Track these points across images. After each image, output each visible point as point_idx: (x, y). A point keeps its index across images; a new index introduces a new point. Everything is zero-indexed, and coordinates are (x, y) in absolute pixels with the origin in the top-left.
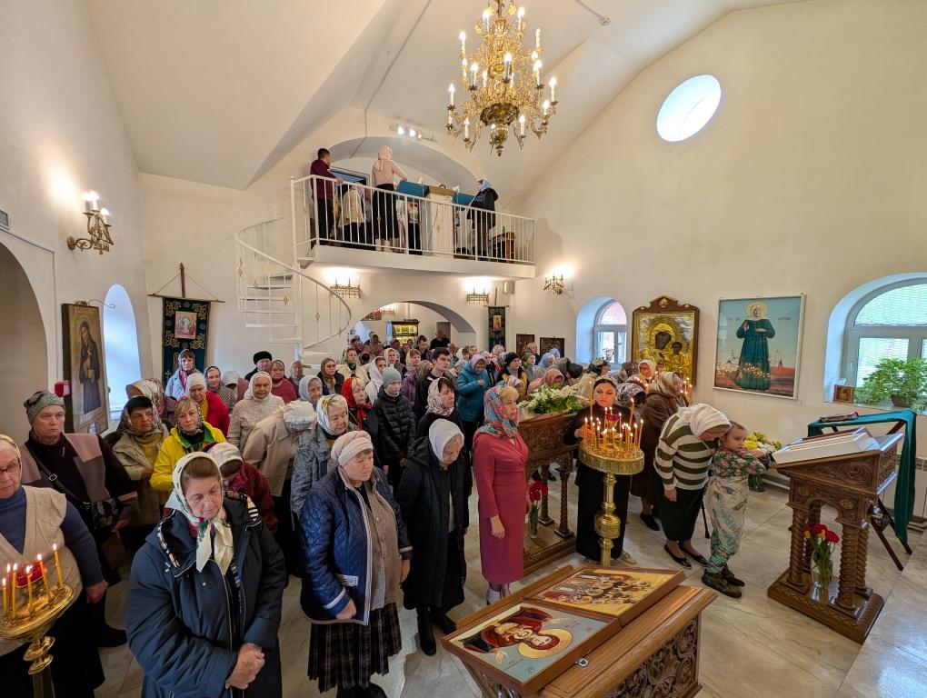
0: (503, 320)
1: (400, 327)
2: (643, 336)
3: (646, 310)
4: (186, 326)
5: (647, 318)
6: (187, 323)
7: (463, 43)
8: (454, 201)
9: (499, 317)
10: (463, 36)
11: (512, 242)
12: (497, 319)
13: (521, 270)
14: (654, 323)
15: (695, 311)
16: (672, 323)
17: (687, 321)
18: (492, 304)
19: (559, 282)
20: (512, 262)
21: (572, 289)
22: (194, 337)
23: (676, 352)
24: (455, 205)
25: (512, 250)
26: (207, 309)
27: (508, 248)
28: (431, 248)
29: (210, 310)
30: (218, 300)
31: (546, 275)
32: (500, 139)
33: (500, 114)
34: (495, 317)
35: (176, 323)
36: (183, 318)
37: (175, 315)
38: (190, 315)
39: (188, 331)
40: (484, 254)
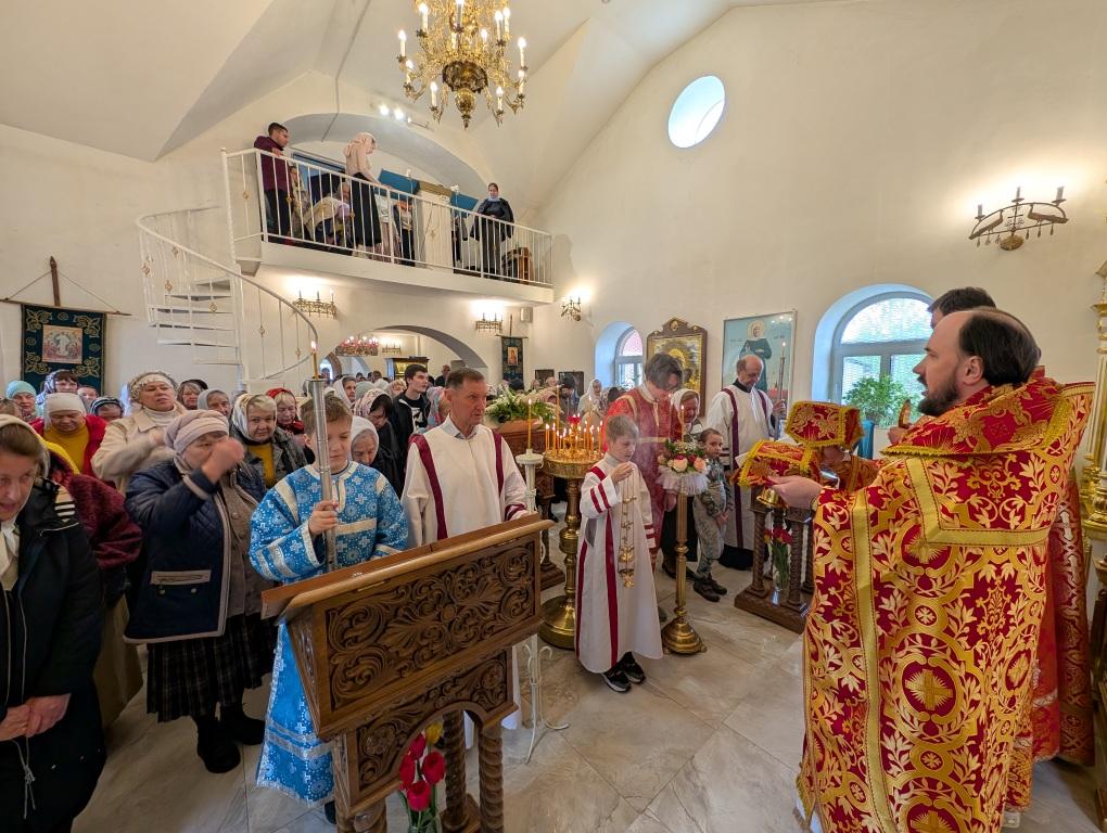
0: (520, 353)
3: (659, 335)
4: (62, 346)
5: (660, 343)
6: (64, 341)
8: (452, 202)
9: (515, 350)
12: (512, 351)
13: (536, 293)
14: (666, 348)
15: (702, 333)
16: (684, 349)
17: (694, 343)
18: (506, 333)
19: (577, 307)
20: (526, 283)
21: (590, 316)
22: (78, 360)
24: (453, 208)
26: (100, 323)
27: (521, 266)
28: (423, 259)
29: (105, 325)
30: (118, 313)
31: (563, 299)
32: (465, 106)
33: (464, 76)
34: (510, 349)
35: (45, 341)
36: (58, 335)
37: (42, 330)
38: (69, 330)
39: (66, 353)
40: (492, 271)
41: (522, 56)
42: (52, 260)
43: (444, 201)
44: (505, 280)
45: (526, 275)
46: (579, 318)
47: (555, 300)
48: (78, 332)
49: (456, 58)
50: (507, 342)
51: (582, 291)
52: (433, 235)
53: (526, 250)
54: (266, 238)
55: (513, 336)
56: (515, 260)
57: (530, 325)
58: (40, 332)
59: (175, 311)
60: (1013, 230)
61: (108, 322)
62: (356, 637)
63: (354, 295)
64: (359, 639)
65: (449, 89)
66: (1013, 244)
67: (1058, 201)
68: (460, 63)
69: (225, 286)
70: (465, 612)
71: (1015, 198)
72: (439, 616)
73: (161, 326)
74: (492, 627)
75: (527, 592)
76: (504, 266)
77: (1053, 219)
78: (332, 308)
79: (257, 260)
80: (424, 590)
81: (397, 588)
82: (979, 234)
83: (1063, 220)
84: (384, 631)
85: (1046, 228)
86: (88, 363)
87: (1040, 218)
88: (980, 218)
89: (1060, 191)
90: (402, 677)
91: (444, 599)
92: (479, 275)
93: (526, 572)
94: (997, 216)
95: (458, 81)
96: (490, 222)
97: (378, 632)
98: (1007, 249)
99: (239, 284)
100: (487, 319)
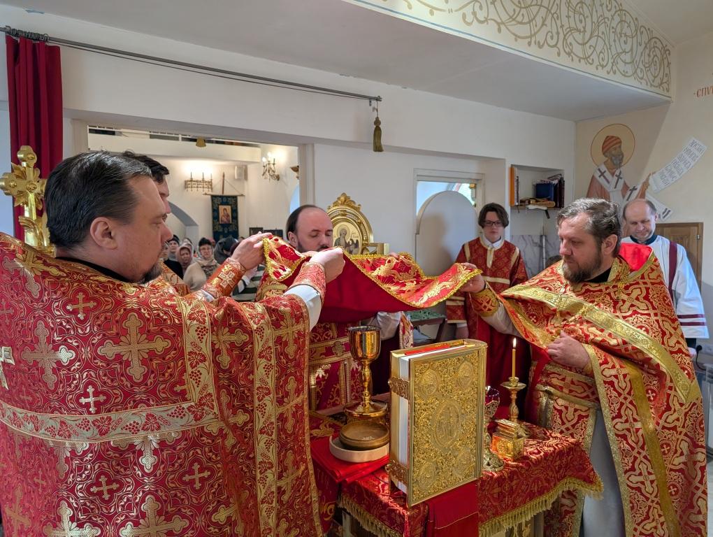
0: (235, 211)
9: (228, 208)
12: (225, 210)
18: (218, 192)
19: (273, 167)
34: (222, 208)
46: (278, 178)
50: (218, 201)
55: (228, 192)
57: (245, 182)
100: (195, 178)
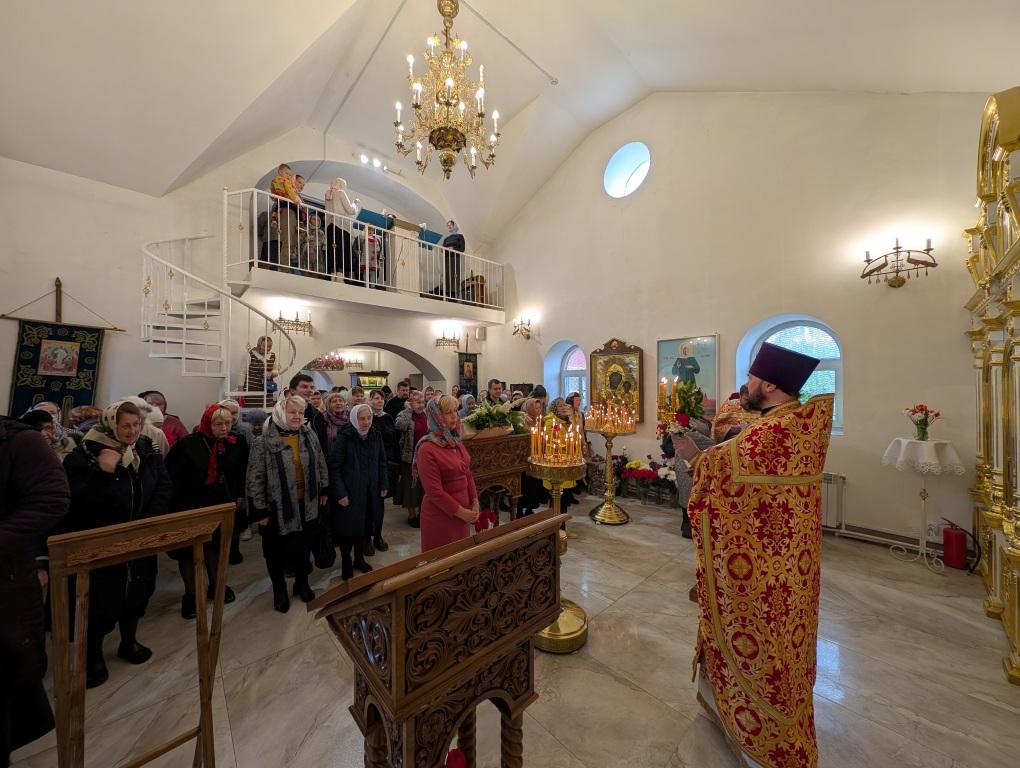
0: (475, 367)
1: (367, 379)
2: (600, 377)
3: (601, 352)
4: (59, 359)
5: (602, 360)
6: (61, 355)
7: (411, 65)
8: (421, 237)
9: (471, 364)
10: (411, 59)
11: (482, 286)
12: (468, 366)
13: (491, 315)
14: (607, 364)
15: (638, 351)
16: (624, 364)
17: (632, 360)
18: (463, 350)
19: (527, 327)
20: (482, 306)
21: (539, 335)
22: (73, 373)
23: (627, 391)
24: (422, 242)
25: (482, 294)
26: (98, 339)
27: (477, 291)
28: (394, 284)
29: (102, 340)
30: (115, 329)
31: (515, 321)
32: (448, 163)
33: (447, 138)
34: (466, 364)
35: (42, 355)
36: (56, 349)
37: (40, 344)
38: (68, 345)
39: (62, 366)
40: (453, 295)
41: (496, 125)
42: (58, 280)
43: (414, 236)
44: (463, 303)
45: (482, 299)
46: (528, 337)
47: (506, 321)
48: (76, 347)
49: (442, 125)
50: (464, 358)
51: (531, 314)
52: (403, 264)
53: (482, 278)
54: (256, 265)
55: (470, 351)
56: (473, 286)
57: (483, 342)
58: (38, 347)
59: (169, 328)
60: (897, 272)
61: (105, 339)
62: (426, 622)
63: (330, 316)
64: (428, 624)
65: (433, 148)
66: (897, 283)
67: (928, 250)
68: (445, 128)
69: (215, 306)
70: (505, 599)
71: (895, 246)
72: (486, 603)
73: (155, 341)
74: (524, 615)
75: (550, 581)
76: (463, 290)
77: (926, 264)
78: (308, 327)
79: (246, 283)
80: (477, 577)
81: (457, 576)
82: (870, 273)
83: (934, 265)
84: (446, 617)
85: (922, 270)
86: (82, 375)
87: (916, 262)
88: (868, 261)
89: (929, 242)
90: (458, 662)
91: (489, 587)
92: (442, 299)
93: (549, 561)
94: (882, 261)
95: (441, 143)
96: (452, 254)
97: (442, 619)
98: (894, 287)
99: (229, 304)
100: (447, 337)
